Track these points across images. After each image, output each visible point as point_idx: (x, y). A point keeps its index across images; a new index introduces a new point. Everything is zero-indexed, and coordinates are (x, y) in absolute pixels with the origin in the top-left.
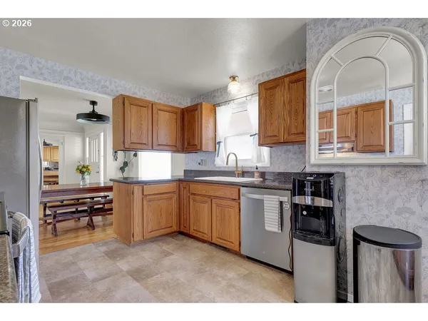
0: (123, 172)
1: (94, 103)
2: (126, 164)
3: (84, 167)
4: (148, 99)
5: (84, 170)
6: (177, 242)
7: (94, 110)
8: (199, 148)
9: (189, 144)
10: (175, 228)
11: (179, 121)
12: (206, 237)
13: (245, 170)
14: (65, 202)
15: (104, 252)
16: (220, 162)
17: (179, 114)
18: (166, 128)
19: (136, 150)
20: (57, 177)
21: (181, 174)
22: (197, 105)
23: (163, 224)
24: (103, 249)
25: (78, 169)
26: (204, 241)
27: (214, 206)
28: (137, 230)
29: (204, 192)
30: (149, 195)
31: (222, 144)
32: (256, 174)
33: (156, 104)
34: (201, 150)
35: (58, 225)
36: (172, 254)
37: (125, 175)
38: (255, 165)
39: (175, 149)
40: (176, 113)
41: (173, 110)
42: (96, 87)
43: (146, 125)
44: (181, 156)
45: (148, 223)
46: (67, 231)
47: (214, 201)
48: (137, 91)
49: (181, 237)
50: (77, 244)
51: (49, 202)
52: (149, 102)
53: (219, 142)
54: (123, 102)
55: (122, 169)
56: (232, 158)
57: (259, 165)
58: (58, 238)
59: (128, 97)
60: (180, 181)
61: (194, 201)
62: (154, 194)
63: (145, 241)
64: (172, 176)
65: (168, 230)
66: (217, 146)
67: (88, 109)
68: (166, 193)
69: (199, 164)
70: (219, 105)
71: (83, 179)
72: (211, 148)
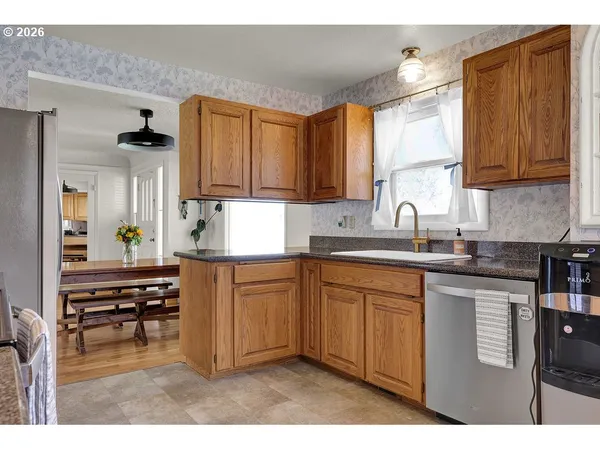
0: (196, 240)
1: (147, 113)
2: (201, 224)
3: (129, 230)
4: (242, 101)
5: (130, 235)
6: (297, 376)
7: (147, 126)
8: (339, 192)
9: (320, 186)
10: (293, 350)
11: (301, 144)
12: (353, 371)
13: (434, 237)
14: (98, 294)
15: (164, 388)
16: (381, 222)
17: (301, 128)
18: (276, 156)
19: (220, 198)
20: (84, 247)
21: (303, 245)
22: (335, 110)
23: (271, 341)
24: (161, 381)
25: (119, 233)
26: (349, 378)
27: (370, 309)
28: (222, 349)
29: (348, 281)
30: (245, 284)
31: (386, 186)
32: (458, 247)
33: (258, 110)
34: (343, 197)
35: (86, 333)
36: (287, 399)
37: (201, 245)
38: (454, 227)
39: (291, 195)
40: (295, 126)
41: (290, 122)
42: (152, 83)
43: (240, 150)
44: (306, 209)
45: (242, 337)
46: (101, 346)
47: (369, 298)
48: (223, 86)
49: (306, 367)
50: (118, 370)
51: (72, 292)
52: (245, 107)
53: (381, 182)
54: (198, 109)
55: (195, 234)
56: (407, 211)
57: (464, 227)
58: (88, 357)
59: (207, 99)
60: (302, 257)
61: (329, 297)
63: (238, 372)
64: (286, 248)
65: (280, 353)
66: (376, 189)
67: (136, 124)
68: (276, 281)
69: (340, 225)
70: (380, 107)
71: (128, 251)
72: (363, 195)
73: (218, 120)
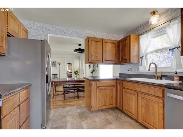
0: (92, 74)
1: (80, 45)
2: (94, 70)
3: (76, 72)
4: (101, 37)
5: (76, 73)
6: (115, 114)
7: (80, 48)
8: (128, 61)
9: (122, 59)
10: (114, 106)
11: (117, 48)
15: (79, 113)
17: (117, 44)
18: (109, 52)
19: (97, 64)
20: (71, 75)
21: (117, 76)
22: (127, 37)
23: (108, 103)
24: (79, 111)
25: (74, 72)
26: (132, 118)
27: (140, 98)
28: (94, 104)
29: (132, 88)
30: (100, 87)
31: (144, 58)
32: (176, 78)
33: (104, 39)
34: (129, 62)
39: (114, 62)
40: (115, 43)
41: (113, 42)
42: (77, 35)
43: (99, 50)
44: (118, 66)
45: (99, 101)
47: (139, 94)
49: (118, 111)
52: (100, 39)
53: (142, 57)
55: (92, 72)
60: (117, 79)
61: (125, 92)
62: (102, 86)
63: (98, 111)
64: (113, 77)
65: (110, 106)
66: (140, 60)
67: (78, 47)
68: (109, 86)
69: (128, 70)
70: (141, 34)
71: (76, 76)
72: (136, 61)
73: (93, 43)
